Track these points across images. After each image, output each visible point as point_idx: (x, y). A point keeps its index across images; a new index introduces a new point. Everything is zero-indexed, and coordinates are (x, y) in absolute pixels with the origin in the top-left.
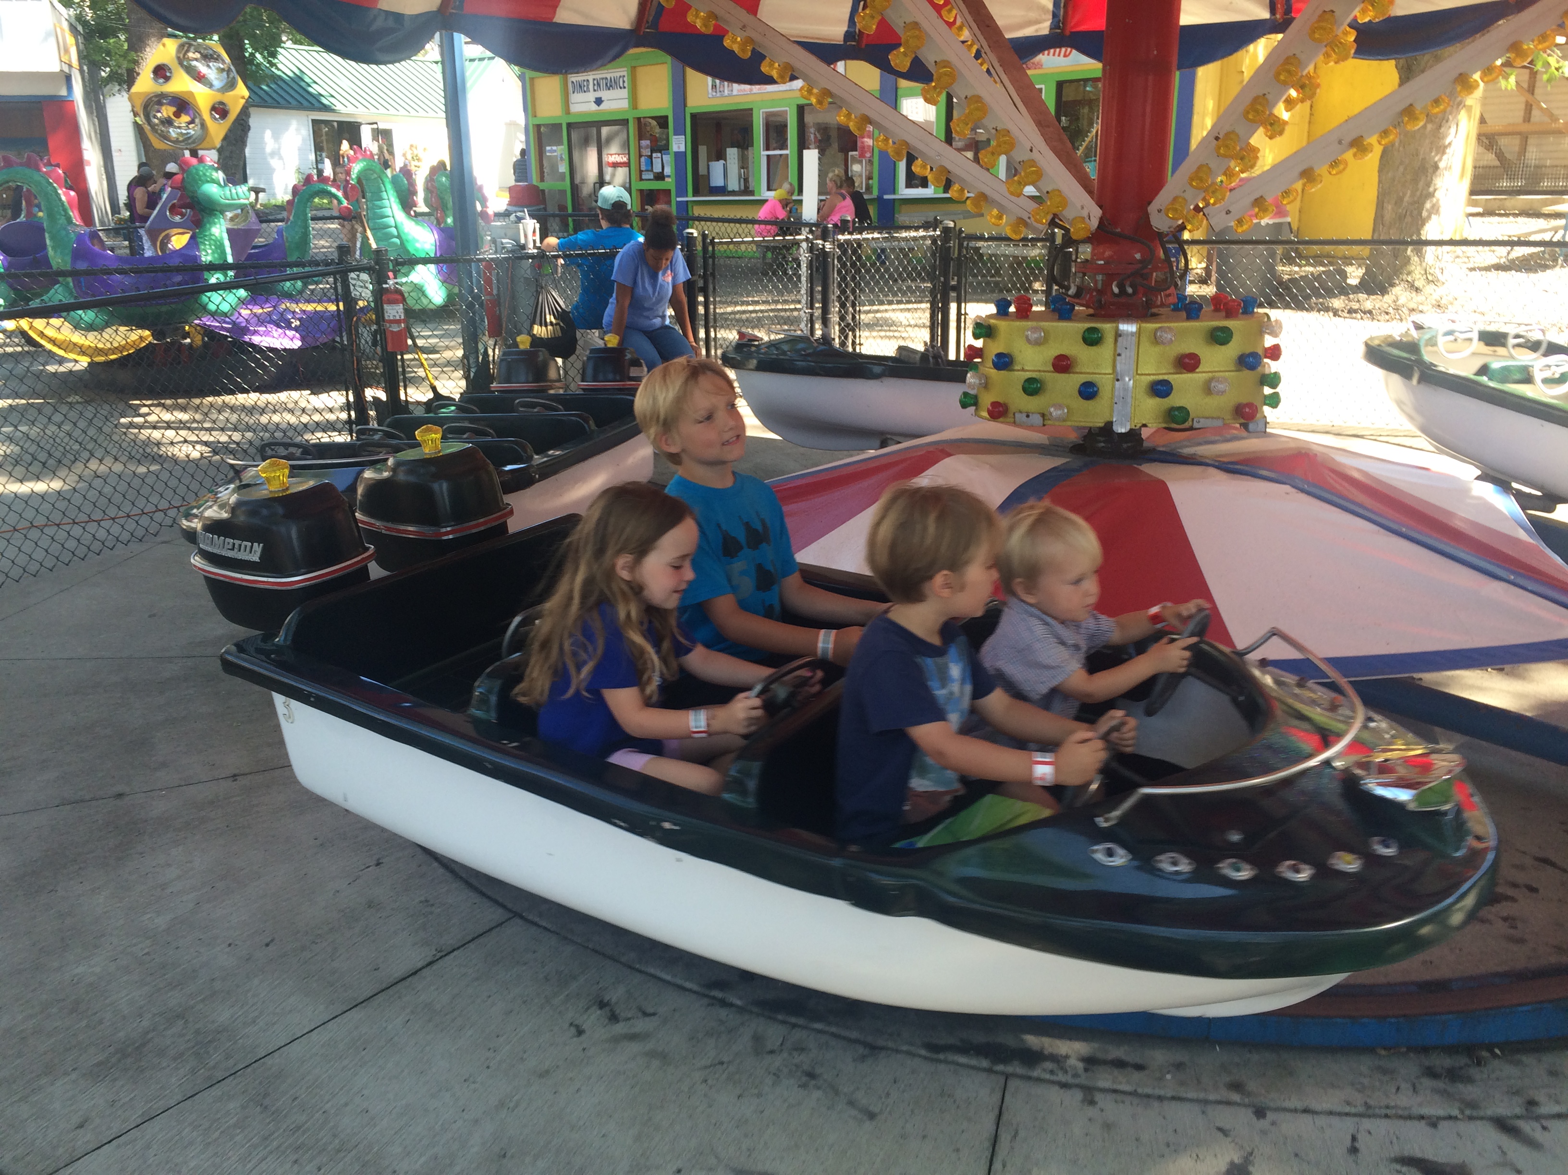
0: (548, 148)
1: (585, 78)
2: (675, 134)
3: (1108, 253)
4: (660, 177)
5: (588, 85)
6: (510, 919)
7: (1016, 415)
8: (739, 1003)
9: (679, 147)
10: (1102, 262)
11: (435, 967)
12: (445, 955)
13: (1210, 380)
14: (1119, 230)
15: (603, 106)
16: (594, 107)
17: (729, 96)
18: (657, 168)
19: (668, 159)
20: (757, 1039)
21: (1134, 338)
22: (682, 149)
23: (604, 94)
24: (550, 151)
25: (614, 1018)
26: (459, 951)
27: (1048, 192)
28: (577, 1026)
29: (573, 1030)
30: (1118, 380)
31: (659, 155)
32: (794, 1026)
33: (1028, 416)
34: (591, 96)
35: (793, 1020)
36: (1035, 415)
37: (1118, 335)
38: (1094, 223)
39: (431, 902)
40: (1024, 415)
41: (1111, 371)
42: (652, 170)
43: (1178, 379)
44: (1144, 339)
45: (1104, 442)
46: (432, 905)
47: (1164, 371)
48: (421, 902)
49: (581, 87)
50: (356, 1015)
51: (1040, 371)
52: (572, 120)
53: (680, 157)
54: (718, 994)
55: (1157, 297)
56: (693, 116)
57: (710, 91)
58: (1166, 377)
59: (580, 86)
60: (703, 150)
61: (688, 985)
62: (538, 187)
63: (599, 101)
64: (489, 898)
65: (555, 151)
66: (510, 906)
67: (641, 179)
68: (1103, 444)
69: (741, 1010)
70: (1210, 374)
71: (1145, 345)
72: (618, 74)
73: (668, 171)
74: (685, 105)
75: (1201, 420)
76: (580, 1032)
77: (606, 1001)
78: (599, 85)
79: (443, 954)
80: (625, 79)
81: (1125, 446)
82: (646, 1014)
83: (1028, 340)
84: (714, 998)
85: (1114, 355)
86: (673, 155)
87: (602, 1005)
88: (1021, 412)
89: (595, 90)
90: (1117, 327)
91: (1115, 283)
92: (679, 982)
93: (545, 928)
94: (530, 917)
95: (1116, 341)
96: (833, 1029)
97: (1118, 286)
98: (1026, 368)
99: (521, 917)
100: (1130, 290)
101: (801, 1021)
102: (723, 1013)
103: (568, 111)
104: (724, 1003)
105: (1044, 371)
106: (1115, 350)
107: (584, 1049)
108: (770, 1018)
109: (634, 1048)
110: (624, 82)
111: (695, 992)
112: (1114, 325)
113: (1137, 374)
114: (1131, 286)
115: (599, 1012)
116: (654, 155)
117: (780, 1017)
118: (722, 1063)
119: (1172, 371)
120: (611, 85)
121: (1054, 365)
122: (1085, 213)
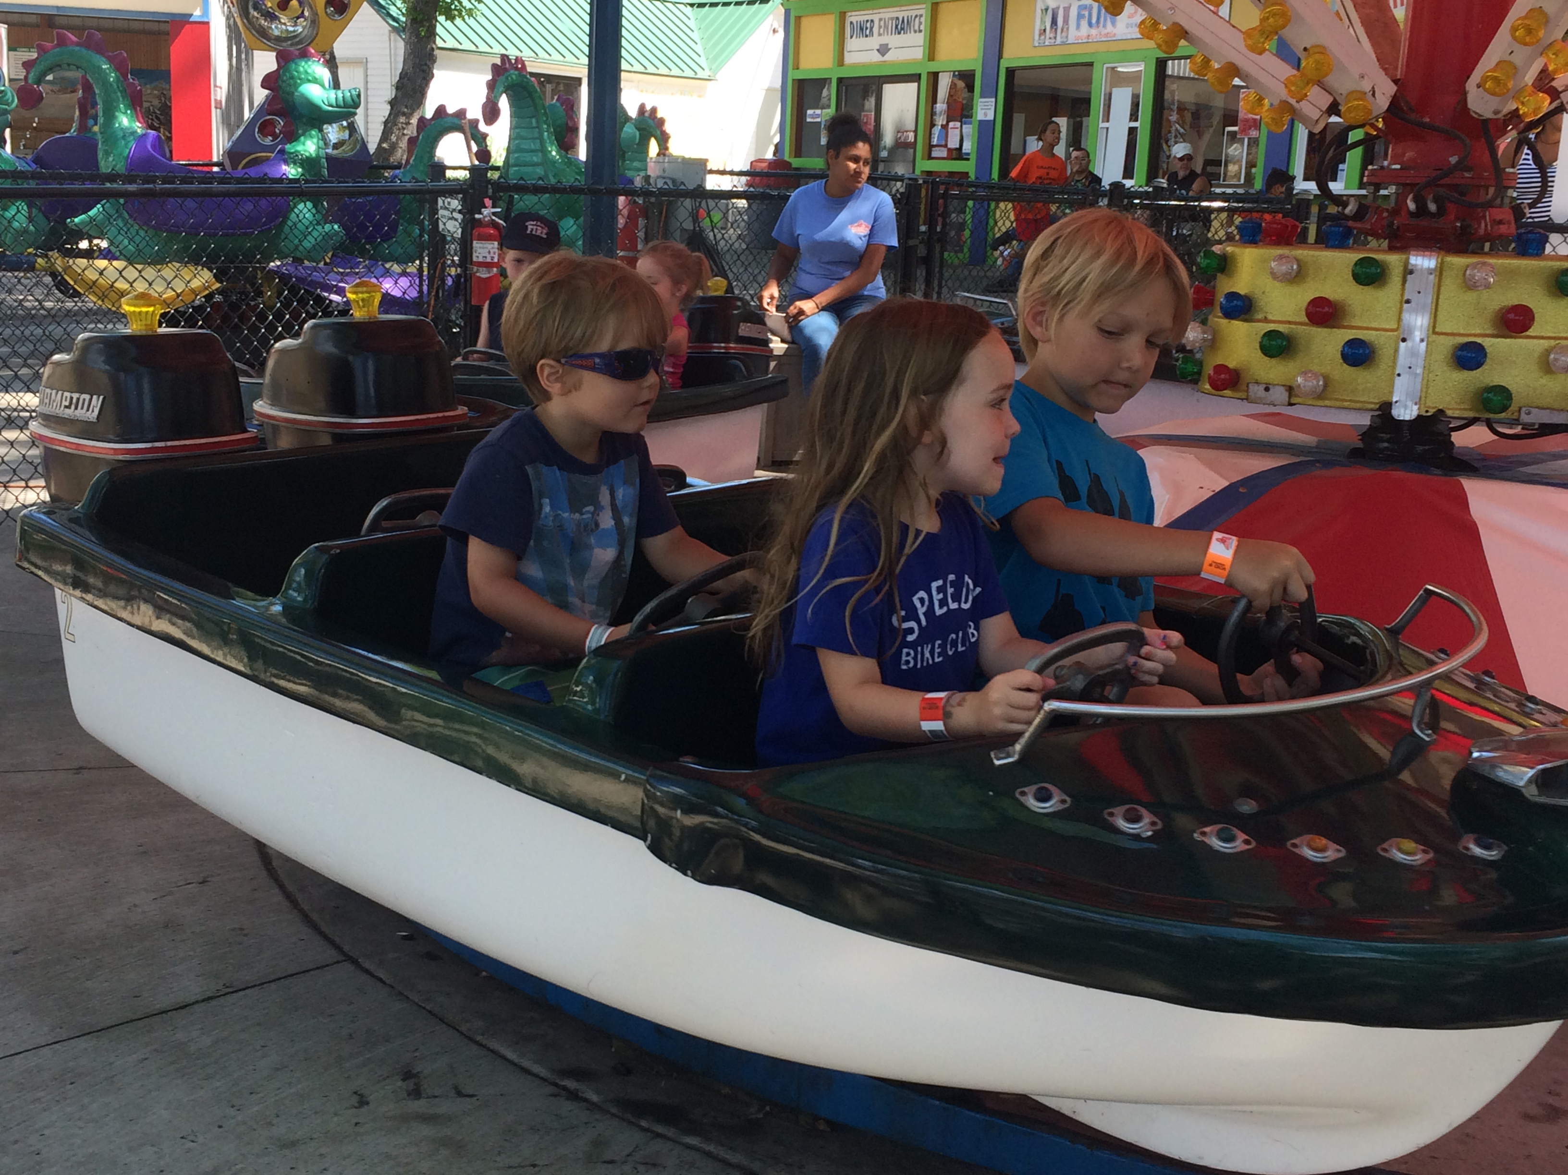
0: (809, 112)
1: (869, 18)
2: (982, 96)
3: (1409, 155)
4: (958, 154)
5: (871, 28)
6: (338, 962)
7: (1250, 385)
8: (594, 1098)
9: (986, 114)
10: (1398, 167)
11: (214, 1003)
12: (232, 992)
13: (1548, 352)
14: (1427, 120)
15: (889, 57)
16: (876, 57)
17: (1063, 44)
18: (953, 143)
19: (969, 130)
20: (598, 1143)
21: (1432, 277)
22: (991, 117)
23: (894, 40)
24: (812, 116)
25: (416, 1093)
26: (253, 990)
27: (1305, 49)
28: (361, 1096)
29: (355, 1100)
30: (1404, 340)
31: (958, 124)
32: (658, 1135)
33: (1267, 389)
34: (875, 42)
35: (660, 1129)
36: (1277, 388)
37: (1408, 271)
38: (1383, 102)
39: (245, 932)
40: (1261, 388)
41: (1395, 327)
42: (946, 146)
43: (1495, 345)
44: (1447, 282)
45: (1388, 441)
46: (246, 935)
47: (1478, 332)
48: (234, 929)
49: (863, 30)
50: (82, 1044)
51: (1290, 323)
52: (845, 73)
53: (985, 128)
54: (570, 1084)
55: (1480, 224)
56: (1011, 73)
57: (1037, 37)
58: (1479, 340)
59: (861, 29)
60: (1019, 120)
61: (537, 1069)
62: (790, 164)
63: (883, 50)
64: (325, 937)
65: (818, 116)
66: (346, 948)
67: (930, 158)
68: (1386, 445)
69: (592, 1107)
70: (1553, 343)
71: (1450, 288)
72: (914, 13)
73: (967, 147)
74: (1000, 57)
75: (1534, 411)
76: (363, 1102)
77: (415, 1072)
78: (886, 27)
79: (231, 990)
80: (923, 19)
81: (1420, 448)
82: (460, 1094)
83: (1274, 275)
84: (565, 1088)
85: (1401, 302)
86: (976, 124)
87: (408, 1075)
88: (1257, 383)
89: (880, 35)
90: (1407, 260)
91: (1411, 196)
92: (526, 1063)
93: (381, 980)
94: (367, 965)
95: (1404, 281)
96: (711, 1148)
97: (1415, 200)
98: (1270, 317)
99: (355, 962)
100: (1432, 207)
101: (670, 1132)
102: (567, 1107)
103: (841, 62)
104: (574, 1096)
105: (1295, 323)
106: (1402, 295)
107: (356, 1124)
108: (630, 1123)
109: (426, 1131)
110: (920, 23)
111: (543, 1079)
112: (1404, 257)
113: (1434, 333)
114: (1436, 200)
115: (400, 1083)
116: (951, 124)
117: (644, 1123)
118: (534, 1166)
119: (1489, 332)
120: (901, 27)
121: (1309, 315)
122: (1366, 86)
